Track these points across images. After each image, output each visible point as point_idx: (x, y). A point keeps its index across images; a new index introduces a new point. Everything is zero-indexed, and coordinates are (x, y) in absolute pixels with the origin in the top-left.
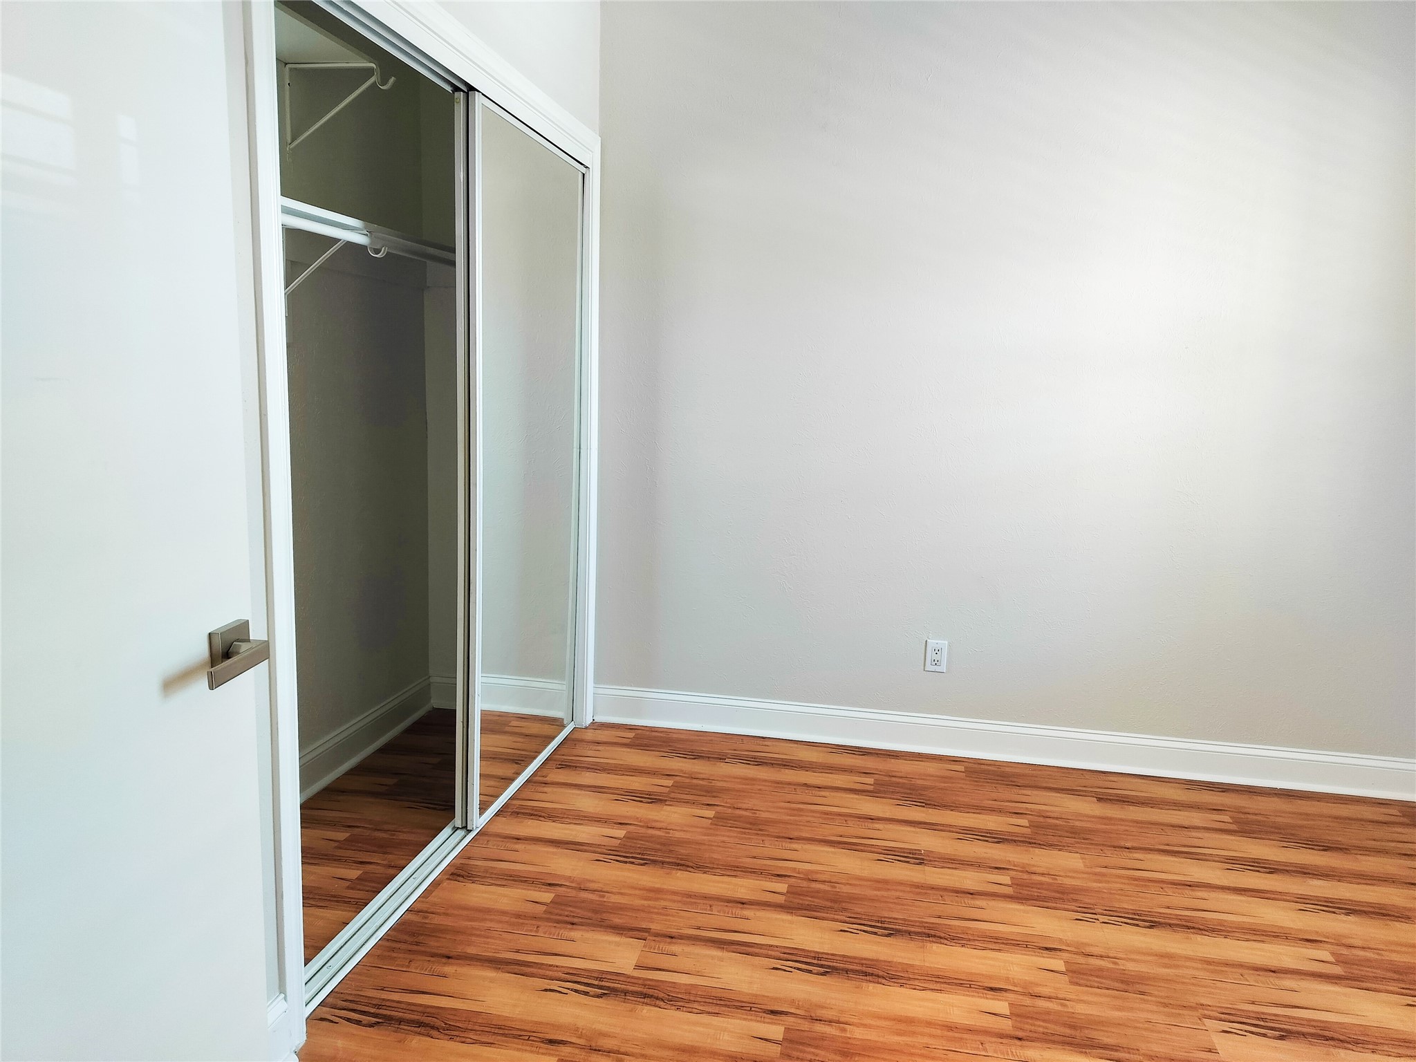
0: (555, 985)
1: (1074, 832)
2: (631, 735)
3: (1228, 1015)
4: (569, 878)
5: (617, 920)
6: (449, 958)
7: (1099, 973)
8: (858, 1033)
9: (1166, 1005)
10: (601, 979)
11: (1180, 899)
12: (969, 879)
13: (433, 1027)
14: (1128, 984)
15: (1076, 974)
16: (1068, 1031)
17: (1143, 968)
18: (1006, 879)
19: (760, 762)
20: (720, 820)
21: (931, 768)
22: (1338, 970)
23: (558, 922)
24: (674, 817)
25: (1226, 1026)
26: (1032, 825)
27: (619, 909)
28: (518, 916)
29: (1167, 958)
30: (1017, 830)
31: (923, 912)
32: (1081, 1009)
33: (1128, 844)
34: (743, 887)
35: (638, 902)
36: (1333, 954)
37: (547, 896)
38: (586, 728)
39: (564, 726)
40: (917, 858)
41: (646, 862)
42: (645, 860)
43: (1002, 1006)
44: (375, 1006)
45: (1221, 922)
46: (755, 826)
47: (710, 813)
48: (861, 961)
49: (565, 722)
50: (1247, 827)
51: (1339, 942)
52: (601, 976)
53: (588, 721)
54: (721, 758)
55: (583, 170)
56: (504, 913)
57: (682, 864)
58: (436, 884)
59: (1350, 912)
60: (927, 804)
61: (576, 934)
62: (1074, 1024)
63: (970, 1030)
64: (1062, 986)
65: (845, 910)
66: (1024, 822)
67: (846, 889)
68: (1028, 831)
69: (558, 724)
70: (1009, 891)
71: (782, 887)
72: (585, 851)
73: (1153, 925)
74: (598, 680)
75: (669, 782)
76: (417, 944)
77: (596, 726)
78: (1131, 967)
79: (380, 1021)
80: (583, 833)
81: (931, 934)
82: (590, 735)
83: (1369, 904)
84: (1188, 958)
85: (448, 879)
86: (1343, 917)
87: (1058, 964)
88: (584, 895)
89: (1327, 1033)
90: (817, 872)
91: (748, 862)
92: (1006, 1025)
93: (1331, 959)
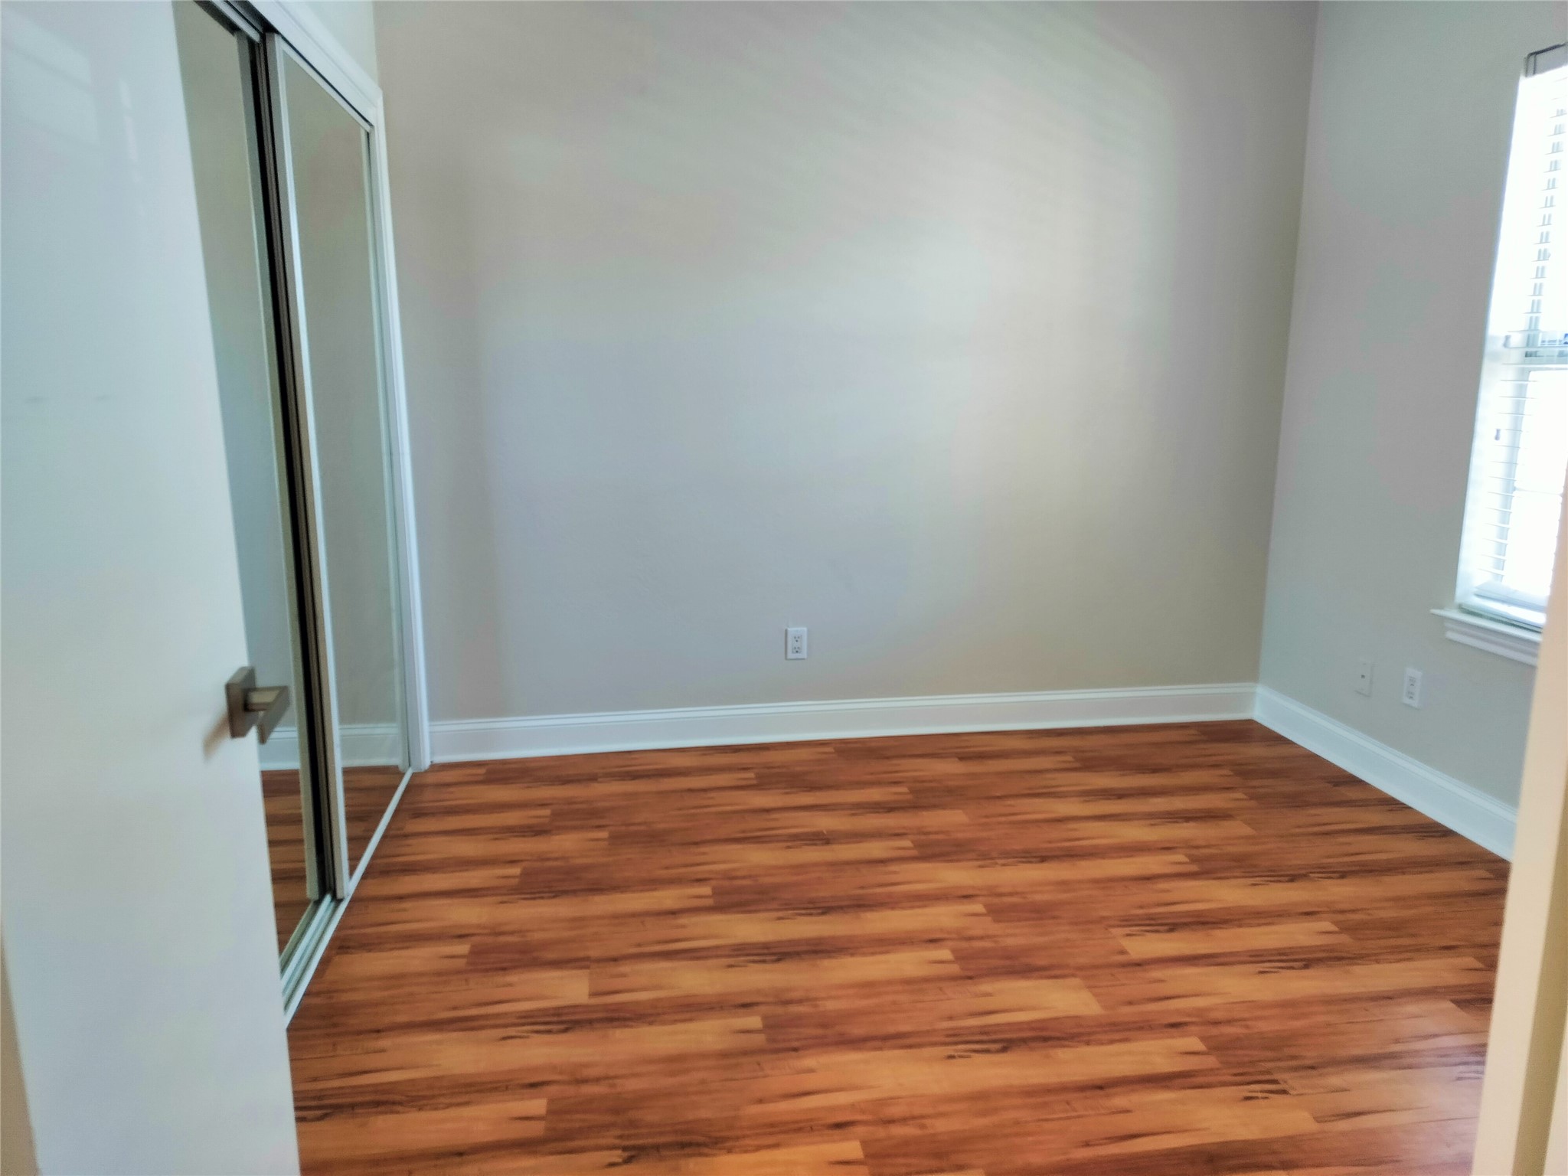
0: (512, 1031)
1: (950, 791)
2: (482, 771)
3: (1127, 921)
4: (479, 926)
5: (550, 955)
6: (378, 1031)
7: (1014, 908)
8: (831, 1005)
9: (1076, 924)
10: (559, 1015)
11: (1056, 833)
12: (876, 849)
13: (394, 1103)
14: (1039, 913)
15: (997, 913)
16: (1008, 962)
17: (1046, 897)
18: (907, 843)
19: (635, 776)
20: (616, 839)
21: (803, 754)
22: (1194, 868)
23: (487, 970)
24: (567, 844)
25: (1127, 930)
26: (912, 791)
27: (545, 945)
28: (439, 974)
29: (1064, 885)
30: (900, 797)
31: (846, 886)
32: (1010, 942)
33: (998, 794)
34: (667, 898)
35: (566, 934)
36: (1186, 855)
37: (463, 948)
38: (426, 772)
39: (402, 775)
40: (823, 839)
41: (557, 894)
42: (555, 892)
43: (945, 954)
44: (314, 1098)
45: (1096, 847)
46: (654, 839)
47: (604, 834)
48: (808, 941)
49: (401, 768)
50: (1089, 763)
51: (1188, 845)
52: (558, 1012)
53: (426, 763)
54: (593, 778)
55: (368, 128)
56: (421, 974)
57: (596, 888)
58: (325, 962)
59: (1188, 819)
60: (813, 787)
61: (513, 978)
62: (1008, 955)
63: (926, 980)
64: (987, 926)
65: (773, 899)
66: (903, 789)
67: (767, 880)
68: (910, 797)
69: (395, 773)
70: (914, 853)
71: (706, 890)
72: (484, 896)
73: (1043, 859)
74: (434, 716)
75: (547, 812)
76: (335, 1025)
77: (436, 768)
78: (1038, 897)
79: (329, 1111)
80: (474, 878)
81: (860, 904)
82: (431, 779)
83: (1200, 811)
84: (1080, 882)
85: (338, 954)
86: (1185, 824)
87: (978, 907)
88: (503, 939)
89: (1202, 919)
90: (734, 870)
91: (664, 873)
92: (955, 969)
93: (1186, 859)
